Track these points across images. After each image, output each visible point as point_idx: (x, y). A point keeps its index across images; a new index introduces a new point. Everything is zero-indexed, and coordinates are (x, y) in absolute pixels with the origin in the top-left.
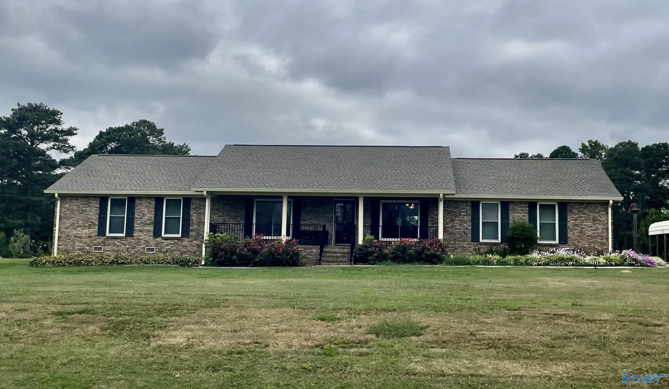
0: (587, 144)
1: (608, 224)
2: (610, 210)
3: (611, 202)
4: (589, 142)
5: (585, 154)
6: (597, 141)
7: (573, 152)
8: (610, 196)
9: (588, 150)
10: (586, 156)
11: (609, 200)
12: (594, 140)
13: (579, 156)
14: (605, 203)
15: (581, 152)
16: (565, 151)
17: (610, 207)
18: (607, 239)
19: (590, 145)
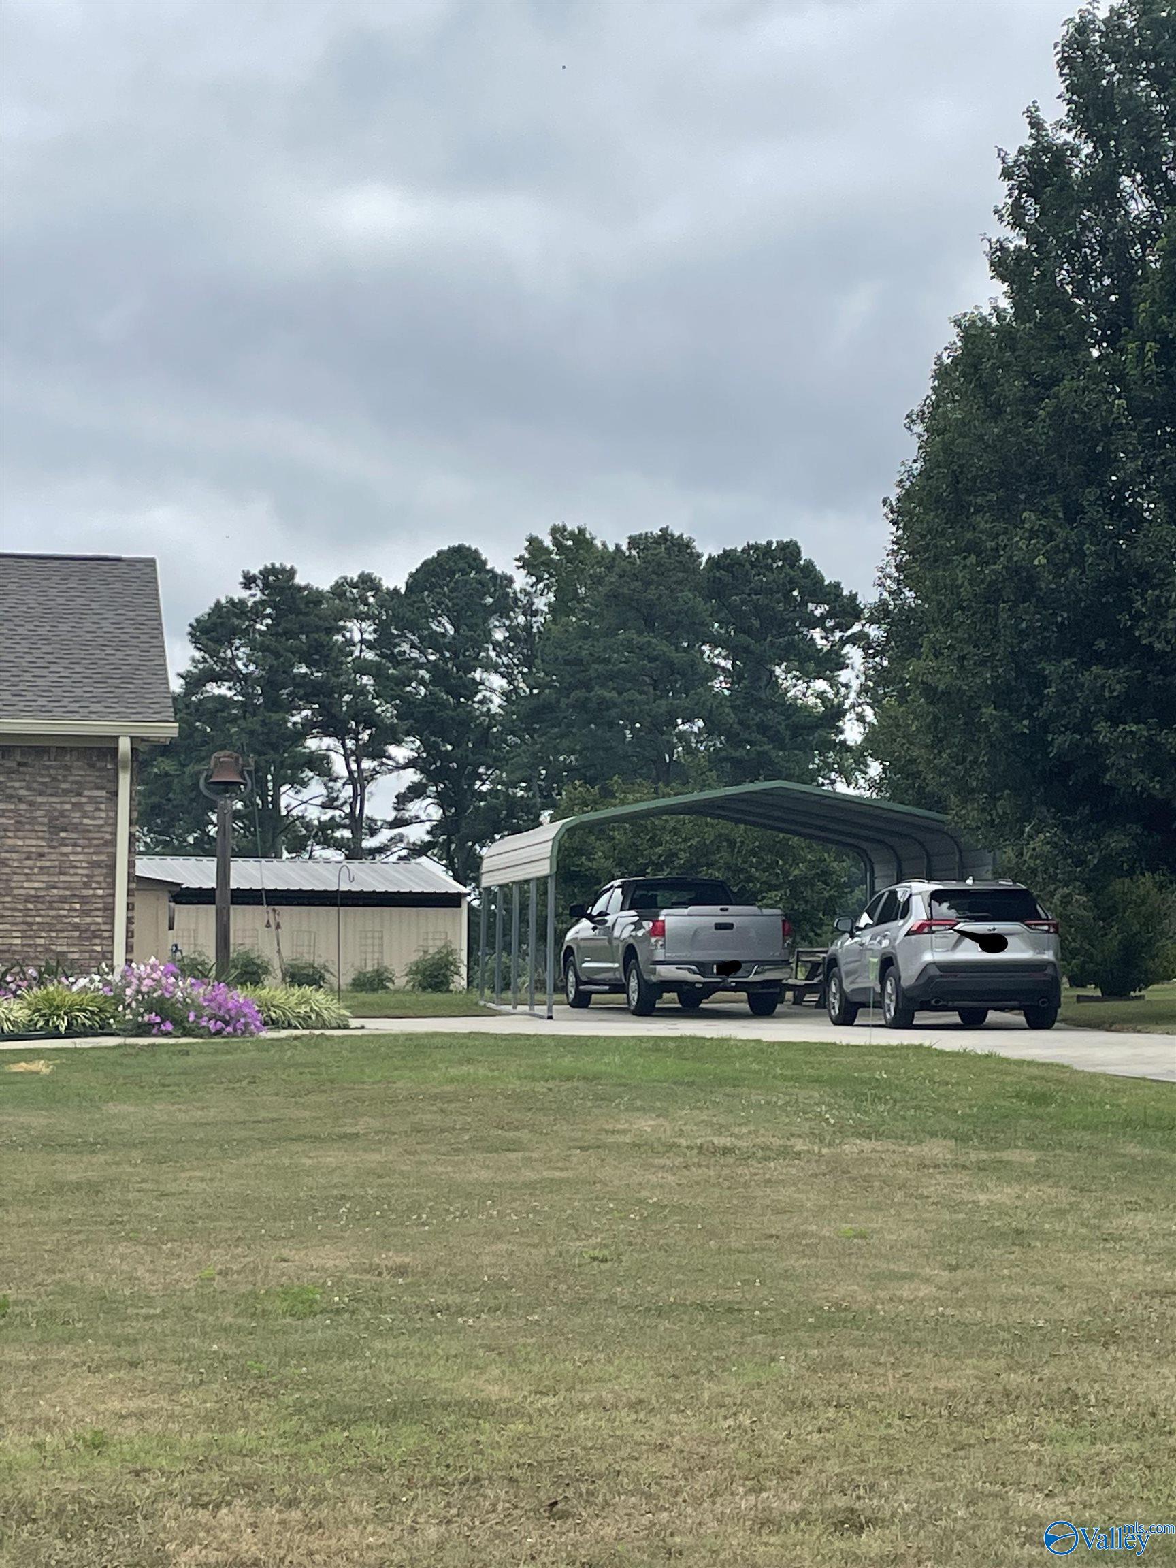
0: (548, 542)
1: (113, 843)
2: (124, 780)
3: (124, 745)
4: (555, 531)
5: (539, 580)
6: (582, 531)
7: (492, 571)
8: (123, 717)
9: (548, 564)
10: (541, 585)
11: (117, 737)
12: (572, 527)
13: (517, 586)
14: (104, 749)
15: (523, 572)
16: (462, 564)
17: (125, 767)
18: (110, 910)
19: (556, 542)
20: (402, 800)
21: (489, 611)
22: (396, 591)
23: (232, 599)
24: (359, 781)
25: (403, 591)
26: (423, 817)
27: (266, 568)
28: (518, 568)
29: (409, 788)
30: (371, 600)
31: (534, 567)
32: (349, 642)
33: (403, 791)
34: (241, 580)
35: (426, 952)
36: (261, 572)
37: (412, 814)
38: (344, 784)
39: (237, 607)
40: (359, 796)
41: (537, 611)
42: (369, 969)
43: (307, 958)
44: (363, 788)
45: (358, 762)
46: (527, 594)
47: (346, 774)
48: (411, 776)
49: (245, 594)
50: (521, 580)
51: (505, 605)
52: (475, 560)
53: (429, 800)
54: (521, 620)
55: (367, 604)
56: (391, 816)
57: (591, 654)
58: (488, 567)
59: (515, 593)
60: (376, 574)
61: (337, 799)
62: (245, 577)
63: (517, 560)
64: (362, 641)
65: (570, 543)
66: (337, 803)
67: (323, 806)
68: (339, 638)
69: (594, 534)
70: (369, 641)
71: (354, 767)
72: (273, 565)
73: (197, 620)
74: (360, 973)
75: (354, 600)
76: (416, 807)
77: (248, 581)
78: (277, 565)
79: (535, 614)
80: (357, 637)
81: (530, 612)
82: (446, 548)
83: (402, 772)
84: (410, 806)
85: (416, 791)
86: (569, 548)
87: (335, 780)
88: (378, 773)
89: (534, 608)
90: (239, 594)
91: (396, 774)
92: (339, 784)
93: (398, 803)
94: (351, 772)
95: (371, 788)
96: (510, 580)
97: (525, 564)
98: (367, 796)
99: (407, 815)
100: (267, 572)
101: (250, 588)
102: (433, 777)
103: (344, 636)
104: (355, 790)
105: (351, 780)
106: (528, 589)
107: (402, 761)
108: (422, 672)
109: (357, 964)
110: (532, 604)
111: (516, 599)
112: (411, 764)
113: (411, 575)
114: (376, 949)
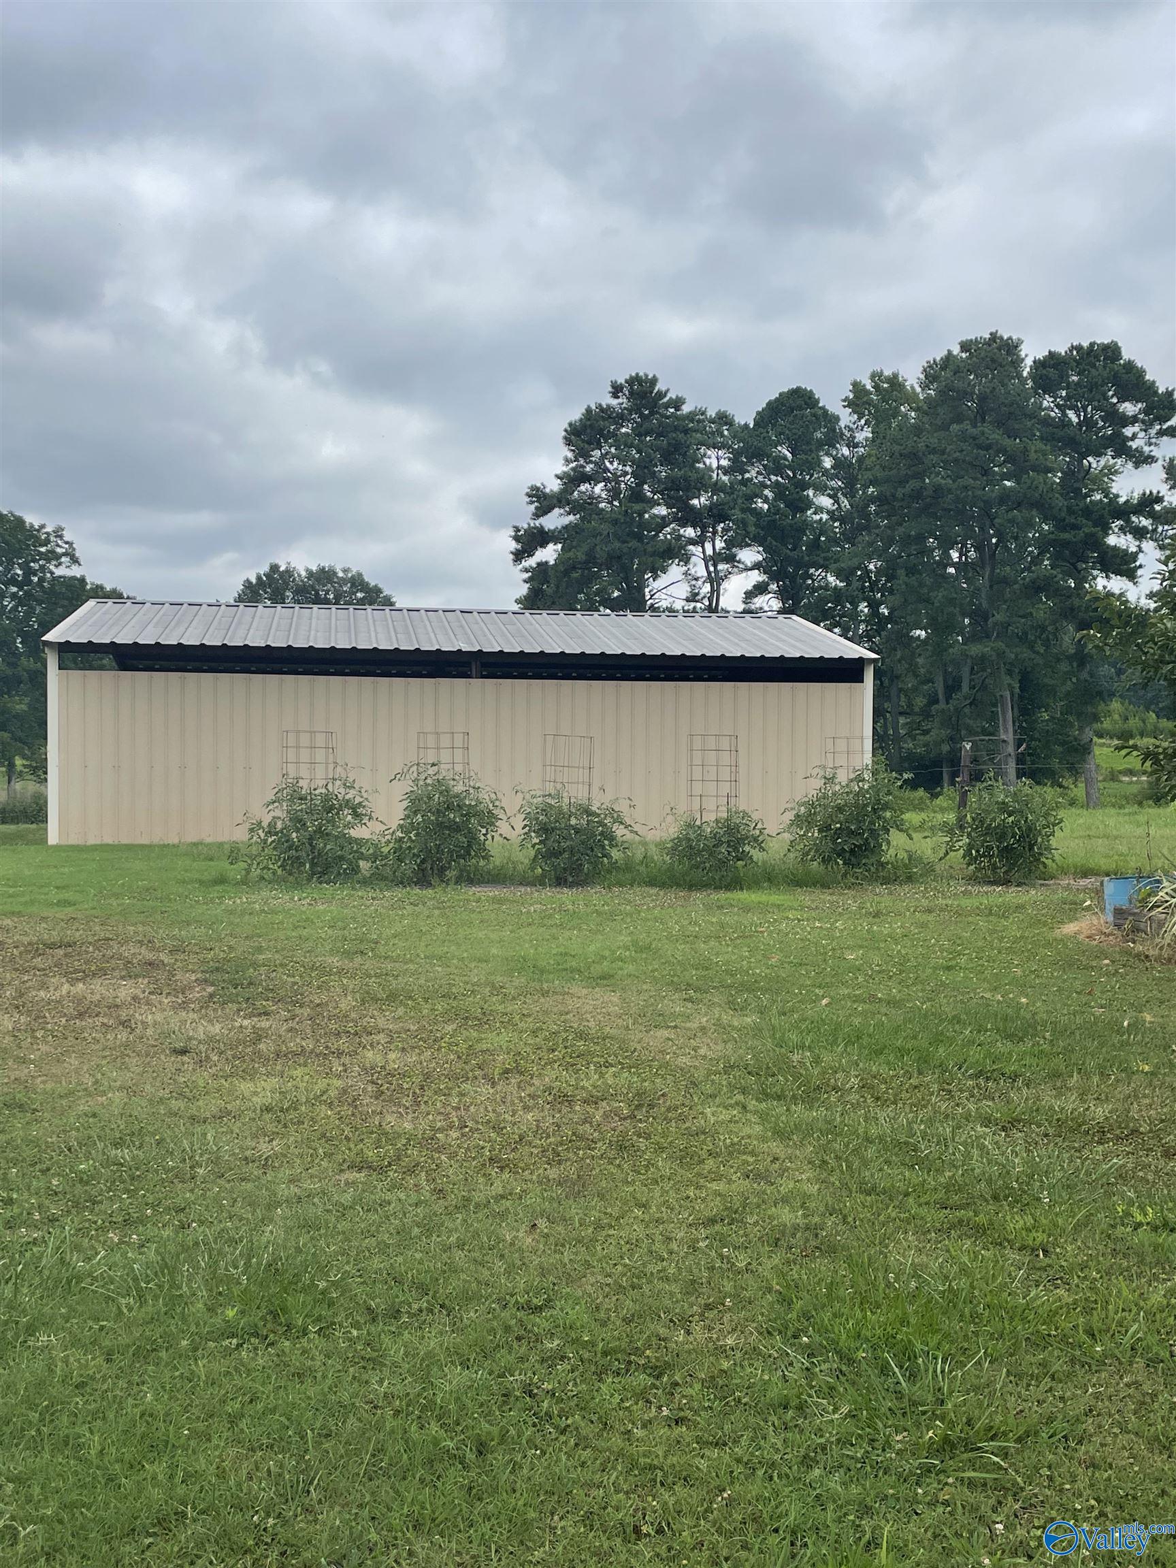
20: (749, 595)
21: (820, 444)
22: (746, 425)
23: (600, 405)
24: (715, 581)
25: (751, 426)
26: (766, 608)
27: (631, 377)
28: (845, 407)
29: (754, 586)
30: (726, 433)
31: (857, 405)
32: (710, 469)
33: (750, 588)
34: (610, 389)
35: (830, 780)
36: (626, 381)
37: (758, 606)
38: (704, 582)
39: (605, 412)
40: (715, 591)
41: (858, 443)
42: (710, 817)
43: (576, 793)
44: (719, 585)
45: (715, 566)
46: (850, 430)
47: (705, 574)
48: (756, 577)
49: (614, 402)
50: (846, 418)
51: (834, 437)
52: (810, 398)
53: (771, 595)
54: (845, 451)
55: (722, 436)
56: (741, 607)
57: (927, 446)
58: (820, 405)
59: (840, 429)
60: (730, 412)
61: (698, 594)
62: (613, 387)
63: (844, 401)
64: (719, 467)
65: (885, 385)
66: (699, 597)
67: (688, 600)
68: (701, 465)
69: (905, 377)
70: (724, 467)
71: (712, 569)
72: (637, 374)
73: (570, 425)
74: (689, 826)
75: (713, 433)
76: (759, 601)
77: (616, 390)
78: (641, 374)
79: (856, 446)
80: (715, 465)
81: (852, 444)
82: (786, 390)
83: (749, 572)
84: (756, 600)
85: (760, 589)
86: (885, 389)
87: (696, 579)
88: (730, 573)
89: (856, 440)
90: (608, 400)
91: (744, 574)
92: (700, 583)
93: (746, 598)
94: (709, 573)
95: (725, 585)
96: (837, 419)
97: (850, 404)
98: (722, 591)
99: (753, 607)
100: (632, 381)
101: (618, 397)
102: (774, 577)
103: (705, 464)
104: (712, 586)
105: (710, 579)
106: (851, 425)
107: (749, 565)
108: (767, 492)
109: (682, 808)
110: (855, 437)
111: (842, 434)
112: (756, 566)
113: (758, 413)
114: (725, 774)
